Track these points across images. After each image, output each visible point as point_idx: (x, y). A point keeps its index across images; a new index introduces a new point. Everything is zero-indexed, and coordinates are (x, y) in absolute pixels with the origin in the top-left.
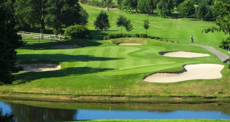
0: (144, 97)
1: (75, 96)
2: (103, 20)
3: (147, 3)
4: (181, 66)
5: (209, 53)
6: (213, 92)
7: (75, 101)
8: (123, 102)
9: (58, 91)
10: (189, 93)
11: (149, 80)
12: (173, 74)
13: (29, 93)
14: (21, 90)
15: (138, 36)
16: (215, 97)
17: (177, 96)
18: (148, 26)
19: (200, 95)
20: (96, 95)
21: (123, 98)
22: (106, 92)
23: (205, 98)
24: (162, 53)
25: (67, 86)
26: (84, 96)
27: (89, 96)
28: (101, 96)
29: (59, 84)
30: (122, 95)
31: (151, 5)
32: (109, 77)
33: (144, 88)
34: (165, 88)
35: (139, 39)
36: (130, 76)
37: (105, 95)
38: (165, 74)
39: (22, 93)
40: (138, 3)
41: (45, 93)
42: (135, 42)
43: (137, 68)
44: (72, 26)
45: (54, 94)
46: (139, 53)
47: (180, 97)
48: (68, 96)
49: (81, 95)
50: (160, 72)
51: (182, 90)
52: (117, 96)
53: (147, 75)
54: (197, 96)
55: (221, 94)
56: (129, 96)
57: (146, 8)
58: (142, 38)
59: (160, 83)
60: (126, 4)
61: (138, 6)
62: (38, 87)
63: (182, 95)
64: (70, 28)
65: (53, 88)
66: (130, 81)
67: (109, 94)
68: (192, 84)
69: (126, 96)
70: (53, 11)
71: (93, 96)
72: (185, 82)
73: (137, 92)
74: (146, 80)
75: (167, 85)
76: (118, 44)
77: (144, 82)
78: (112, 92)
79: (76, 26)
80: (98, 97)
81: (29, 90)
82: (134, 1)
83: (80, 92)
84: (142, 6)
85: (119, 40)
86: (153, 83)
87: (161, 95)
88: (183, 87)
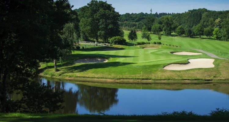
0: (164, 80)
2: (133, 35)
3: (157, 28)
4: (186, 60)
5: (202, 53)
6: (210, 76)
7: (118, 83)
9: (106, 76)
10: (194, 77)
11: (167, 68)
12: (182, 65)
13: (86, 77)
14: (81, 75)
15: (155, 43)
16: (212, 80)
17: (186, 79)
18: (161, 38)
19: (202, 78)
20: (132, 79)
21: (150, 80)
22: (138, 77)
23: (205, 80)
24: (172, 53)
25: (112, 72)
26: (123, 79)
27: (127, 79)
28: (135, 79)
29: (106, 71)
30: (150, 78)
31: (159, 29)
32: (140, 66)
33: (164, 74)
34: (178, 73)
35: (156, 45)
36: (154, 66)
37: (138, 79)
38: (177, 65)
39: (82, 77)
40: (152, 28)
41: (97, 77)
42: (153, 47)
43: (158, 61)
44: (114, 37)
45: (103, 78)
46: (158, 53)
47: (189, 80)
48: (113, 79)
49: (122, 79)
50: (174, 63)
51: (190, 75)
52: (146, 79)
53: (165, 65)
54: (200, 79)
55: (215, 78)
56: (154, 79)
57: (157, 30)
58: (158, 45)
59: (175, 70)
60: (145, 29)
61: (151, 30)
62: (92, 73)
63: (190, 78)
64: (113, 38)
65: (103, 74)
66: (155, 69)
67: (141, 78)
68: (196, 71)
69: (153, 79)
70: (103, 29)
71: (130, 79)
72: (191, 70)
73: (159, 76)
74: (165, 68)
75: (180, 71)
76: (143, 48)
77: (164, 70)
78: (143, 76)
79: (117, 37)
80: (133, 80)
81: (87, 75)
82: (149, 27)
83: (121, 77)
84: (154, 29)
85: (144, 46)
86: (170, 70)
87: (176, 78)
88: (190, 73)
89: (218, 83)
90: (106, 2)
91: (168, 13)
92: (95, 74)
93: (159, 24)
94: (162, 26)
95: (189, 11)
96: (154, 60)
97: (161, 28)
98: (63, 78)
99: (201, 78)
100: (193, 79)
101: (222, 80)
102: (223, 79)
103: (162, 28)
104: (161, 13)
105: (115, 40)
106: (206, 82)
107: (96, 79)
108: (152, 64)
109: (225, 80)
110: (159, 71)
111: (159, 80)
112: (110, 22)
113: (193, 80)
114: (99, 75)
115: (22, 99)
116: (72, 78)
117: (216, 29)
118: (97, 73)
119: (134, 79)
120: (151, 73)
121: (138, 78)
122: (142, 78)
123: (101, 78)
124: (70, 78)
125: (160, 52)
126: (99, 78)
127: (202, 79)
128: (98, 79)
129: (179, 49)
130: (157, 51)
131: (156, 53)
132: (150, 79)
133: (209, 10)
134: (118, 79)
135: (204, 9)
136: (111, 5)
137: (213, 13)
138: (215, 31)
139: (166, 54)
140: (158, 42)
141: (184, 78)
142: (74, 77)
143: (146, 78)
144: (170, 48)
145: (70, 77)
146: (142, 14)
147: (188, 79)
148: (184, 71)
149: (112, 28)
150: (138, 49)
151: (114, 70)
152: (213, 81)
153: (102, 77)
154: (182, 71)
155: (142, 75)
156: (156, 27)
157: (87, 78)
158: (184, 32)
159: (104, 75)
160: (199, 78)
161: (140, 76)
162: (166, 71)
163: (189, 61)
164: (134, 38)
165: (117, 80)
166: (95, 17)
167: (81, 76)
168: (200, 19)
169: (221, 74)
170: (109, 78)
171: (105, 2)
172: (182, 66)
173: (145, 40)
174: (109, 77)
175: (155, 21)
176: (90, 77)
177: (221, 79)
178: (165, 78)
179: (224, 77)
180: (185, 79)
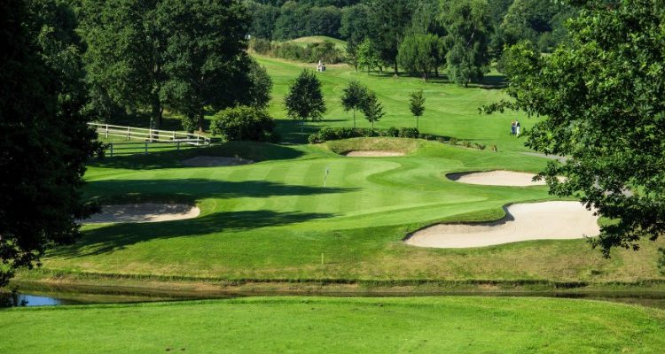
0: (405, 283)
4: (500, 207)
9: (193, 271)
10: (517, 272)
11: (419, 241)
12: (478, 227)
13: (120, 276)
14: (100, 269)
15: (395, 133)
16: (583, 285)
17: (488, 282)
18: (422, 109)
19: (545, 278)
20: (287, 281)
21: (353, 286)
22: (311, 273)
23: (558, 285)
24: (454, 176)
25: (213, 258)
26: (256, 281)
27: (268, 281)
28: (299, 281)
29: (195, 254)
30: (351, 279)
31: (431, 56)
32: (320, 235)
33: (405, 261)
34: (458, 261)
35: (398, 140)
36: (370, 233)
37: (308, 281)
38: (459, 227)
39: (103, 275)
40: (400, 51)
41: (159, 274)
42: (387, 148)
43: (389, 212)
44: (229, 110)
45: (183, 278)
46: (397, 176)
47: (495, 283)
48: (216, 283)
49: (250, 281)
50: (447, 220)
51: (501, 266)
52: (338, 282)
53: (413, 229)
54: (538, 282)
55: (597, 277)
56: (368, 281)
57: (420, 62)
58: (406, 139)
59: (446, 249)
60: (369, 54)
61: (398, 58)
62: (141, 261)
63: (501, 279)
64: (223, 114)
65: (181, 262)
66: (372, 244)
67: (318, 276)
68: (526, 252)
69: (362, 282)
70: (181, 73)
71: (278, 281)
72: (508, 246)
73: (387, 272)
74: (410, 242)
75: (463, 253)
76: (345, 153)
77: (407, 246)
78: (325, 271)
79: (238, 110)
80: (291, 285)
81: (121, 268)
82: (389, 45)
83: (247, 273)
84: (410, 58)
85: (347, 143)
86: (426, 249)
87: (449, 278)
88: (502, 259)
92: (151, 264)
93: (430, 35)
94: (443, 41)
96: (376, 210)
97: (441, 51)
98: (32, 280)
99: (542, 278)
100: (513, 279)
101: (624, 284)
102: (628, 279)
103: (445, 52)
105: (229, 121)
106: (560, 291)
107: (155, 284)
108: (364, 224)
109: (638, 283)
110: (389, 252)
111: (384, 284)
112: (210, 46)
113: (511, 283)
114: (168, 269)
116: (66, 282)
118: (160, 261)
119: (293, 281)
120: (356, 260)
121: (310, 278)
122: (325, 277)
123: (174, 277)
124: (57, 282)
125: (406, 176)
126: (168, 278)
127: (544, 282)
128: (162, 284)
129: (487, 161)
130: (397, 170)
131: (390, 177)
132: (353, 282)
134: (235, 283)
139: (429, 184)
140: (405, 130)
141: (478, 278)
142: (72, 276)
143: (338, 278)
144: (450, 156)
145: (59, 275)
147: (492, 279)
148: (481, 251)
149: (216, 71)
150: (324, 161)
151: (220, 250)
152: (586, 289)
153: (179, 275)
154: (473, 251)
155: (323, 267)
156: (416, 48)
157: (121, 279)
159: (186, 267)
160: (535, 279)
161: (318, 270)
162: (415, 250)
163: (512, 210)
164: (309, 109)
165: (232, 285)
166: (146, 25)
167: (101, 272)
169: (621, 264)
170: (203, 279)
172: (480, 231)
173: (357, 118)
174: (204, 276)
175: (414, 19)
176: (133, 277)
177: (620, 279)
178: (406, 278)
179: (631, 275)
180: (481, 282)
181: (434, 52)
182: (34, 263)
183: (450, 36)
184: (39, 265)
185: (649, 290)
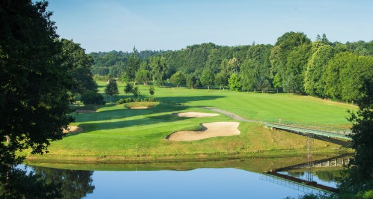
0: (170, 155)
1: (102, 158)
2: (112, 88)
3: (144, 75)
4: (198, 125)
5: (219, 113)
6: (235, 148)
7: (102, 163)
8: (149, 162)
9: (85, 153)
10: (213, 150)
16: (238, 154)
17: (202, 154)
18: (154, 92)
19: (223, 152)
21: (149, 157)
22: (132, 152)
24: (174, 114)
29: (84, 145)
30: (148, 154)
33: (169, 147)
34: (189, 146)
35: (148, 103)
37: (131, 155)
40: (136, 76)
42: (144, 106)
43: (158, 127)
45: (81, 156)
47: (205, 154)
49: (108, 156)
51: (206, 147)
53: (169, 134)
55: (243, 150)
56: (155, 155)
57: (144, 80)
58: (151, 102)
60: (125, 77)
61: (135, 78)
62: (64, 149)
63: (207, 152)
65: (79, 149)
66: (154, 140)
67: (135, 153)
68: (214, 142)
69: (153, 155)
71: (119, 156)
72: (207, 139)
74: (171, 139)
75: (191, 143)
76: (130, 108)
78: (138, 151)
81: (56, 152)
82: (132, 74)
84: (140, 78)
87: (187, 153)
88: (206, 145)
89: (247, 157)
90: (72, 40)
91: (155, 51)
93: (146, 70)
94: (151, 72)
95: (188, 47)
100: (212, 152)
101: (253, 153)
102: (254, 151)
103: (152, 76)
104: (144, 51)
109: (258, 152)
111: (162, 155)
113: (211, 154)
115: (4, 194)
117: (233, 75)
118: (70, 148)
120: (149, 147)
122: (138, 154)
123: (77, 155)
126: (75, 156)
128: (73, 158)
133: (218, 46)
135: (210, 43)
136: (79, 44)
137: (225, 50)
138: (231, 78)
141: (198, 152)
143: (143, 154)
146: (115, 52)
147: (204, 152)
148: (198, 141)
152: (240, 155)
153: (79, 154)
154: (194, 142)
155: (136, 150)
156: (142, 75)
158: (185, 80)
162: (171, 142)
168: (206, 59)
170: (89, 156)
171: (70, 40)
174: (89, 154)
175: (141, 66)
177: (251, 151)
179: (256, 149)
180: (200, 154)
181: (148, 76)
182: (43, 151)
183: (154, 70)
184: (47, 152)
185: (263, 154)
